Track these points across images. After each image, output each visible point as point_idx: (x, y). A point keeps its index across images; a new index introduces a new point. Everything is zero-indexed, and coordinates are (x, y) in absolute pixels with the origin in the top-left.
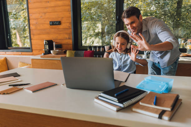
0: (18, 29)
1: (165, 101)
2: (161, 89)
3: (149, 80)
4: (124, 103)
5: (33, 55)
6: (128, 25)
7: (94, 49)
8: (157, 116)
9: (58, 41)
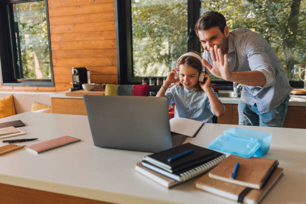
0: (37, 49)
1: (253, 171)
2: (249, 150)
3: (231, 135)
4: (181, 175)
5: (55, 91)
6: (205, 42)
7: (152, 81)
8: (236, 197)
9: (95, 69)
